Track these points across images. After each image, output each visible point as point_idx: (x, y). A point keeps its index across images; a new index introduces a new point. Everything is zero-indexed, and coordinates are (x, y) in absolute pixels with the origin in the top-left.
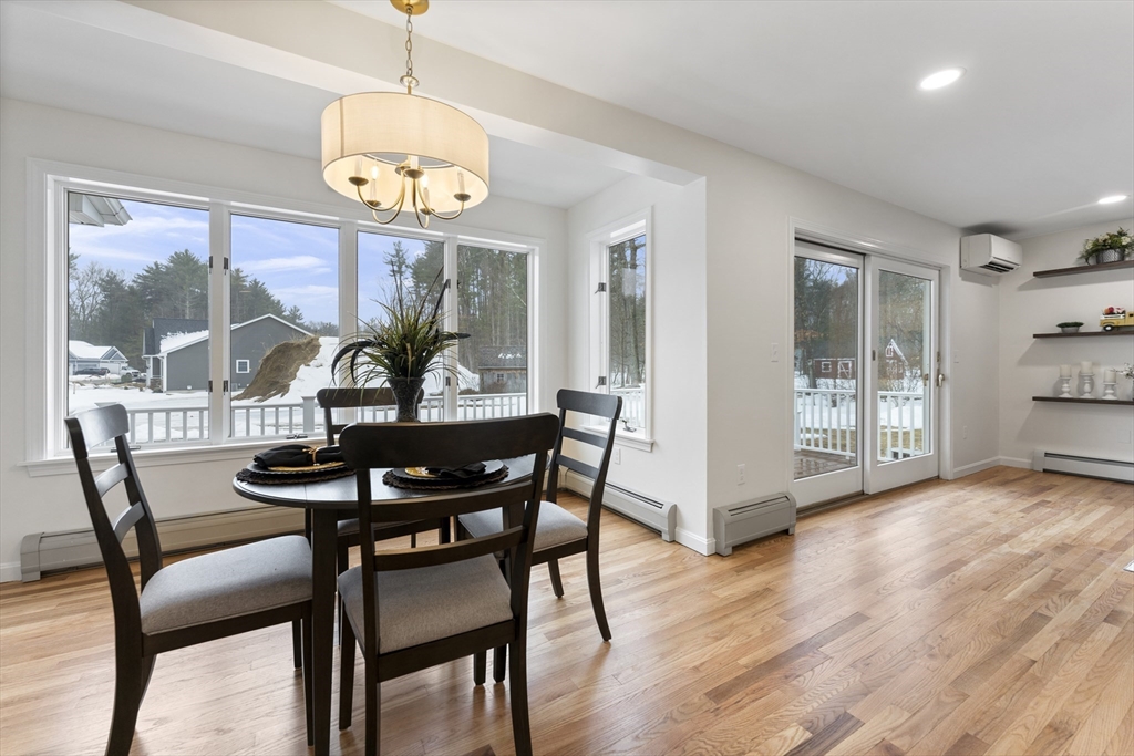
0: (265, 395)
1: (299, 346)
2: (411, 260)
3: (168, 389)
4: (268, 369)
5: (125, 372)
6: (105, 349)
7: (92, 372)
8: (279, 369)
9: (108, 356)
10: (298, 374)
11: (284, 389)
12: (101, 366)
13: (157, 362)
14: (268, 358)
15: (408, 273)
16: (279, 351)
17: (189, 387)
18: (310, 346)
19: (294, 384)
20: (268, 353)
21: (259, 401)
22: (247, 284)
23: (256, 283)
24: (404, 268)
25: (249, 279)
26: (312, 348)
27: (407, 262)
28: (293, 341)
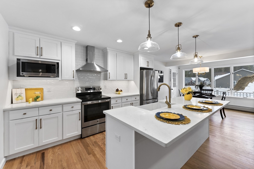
0: (238, 90)
1: (250, 77)
3: (216, 87)
4: (240, 83)
6: (206, 79)
8: (243, 84)
10: (248, 85)
11: (243, 89)
17: (220, 87)
19: (246, 88)
21: (236, 91)
28: (248, 76)
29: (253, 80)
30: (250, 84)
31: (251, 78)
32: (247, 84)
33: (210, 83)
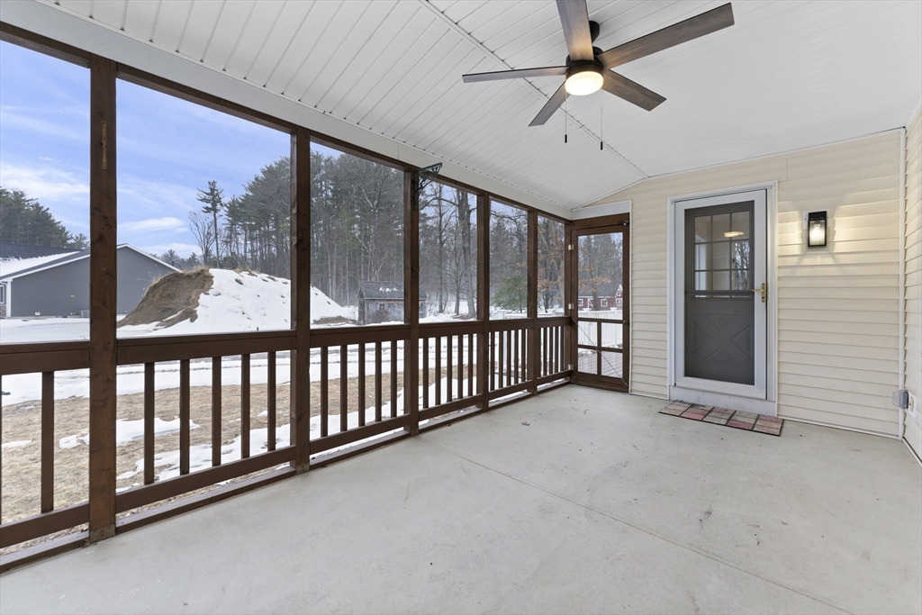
2: (226, 199)
4: (157, 296)
10: (200, 301)
14: (155, 286)
15: (223, 211)
16: (169, 280)
17: (37, 314)
18: (200, 277)
19: (200, 311)
20: (155, 281)
24: (218, 206)
26: (204, 279)
27: (223, 201)
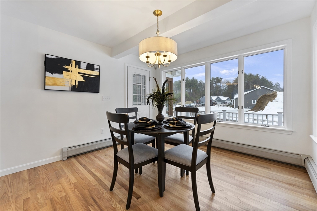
0: (257, 110)
1: (269, 95)
3: (235, 107)
4: (259, 102)
5: (230, 103)
6: (226, 98)
7: (224, 103)
8: (262, 103)
9: (227, 99)
10: (268, 104)
11: (263, 109)
12: (226, 102)
13: (234, 101)
14: (259, 99)
16: (263, 97)
18: (273, 95)
19: (266, 108)
20: (259, 98)
21: (255, 112)
22: (260, 78)
23: (263, 77)
25: (260, 76)
26: (274, 96)
28: (267, 94)
29: (272, 98)
30: (270, 103)
31: (271, 96)
32: (266, 102)
33: (231, 103)
